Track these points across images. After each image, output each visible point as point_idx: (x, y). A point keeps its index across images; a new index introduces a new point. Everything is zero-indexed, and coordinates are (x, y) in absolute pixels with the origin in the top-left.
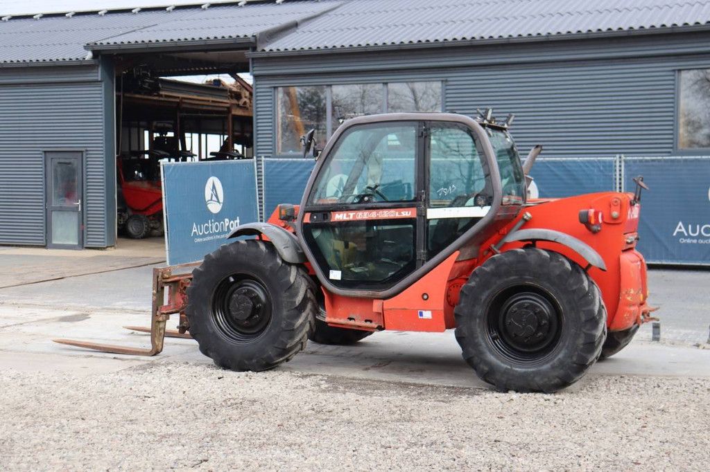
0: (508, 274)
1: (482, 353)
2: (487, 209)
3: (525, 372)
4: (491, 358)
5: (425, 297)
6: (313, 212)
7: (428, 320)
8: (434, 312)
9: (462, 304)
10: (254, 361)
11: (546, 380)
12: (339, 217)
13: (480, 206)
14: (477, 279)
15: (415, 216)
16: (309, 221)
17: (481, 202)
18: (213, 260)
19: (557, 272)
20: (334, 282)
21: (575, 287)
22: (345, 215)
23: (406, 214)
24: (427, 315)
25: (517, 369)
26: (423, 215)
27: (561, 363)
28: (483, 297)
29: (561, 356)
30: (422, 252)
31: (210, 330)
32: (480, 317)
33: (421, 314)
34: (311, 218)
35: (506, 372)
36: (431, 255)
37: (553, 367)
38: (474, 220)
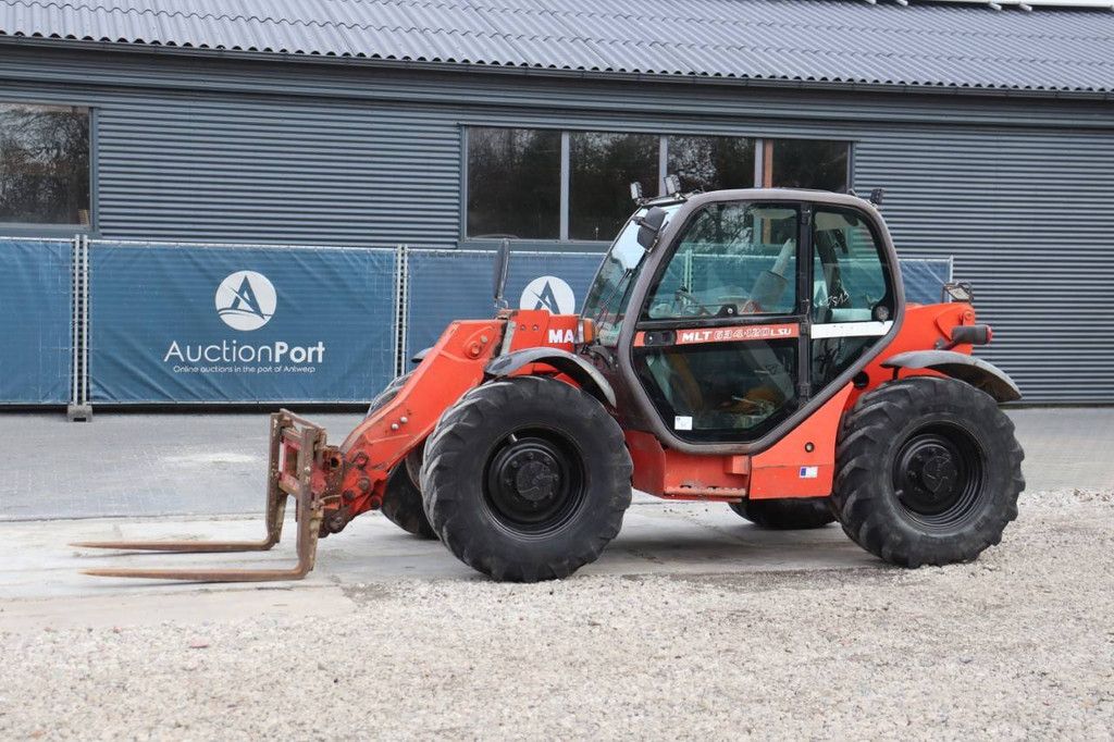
0: (924, 411)
1: (892, 519)
2: (889, 324)
3: (946, 539)
4: (903, 524)
5: (809, 448)
6: (648, 331)
7: (812, 479)
8: (821, 468)
9: (866, 455)
10: (566, 563)
11: (972, 545)
12: (688, 337)
13: (881, 321)
14: (886, 420)
15: (796, 335)
16: (643, 345)
17: (883, 313)
18: (493, 408)
19: (983, 406)
20: (683, 434)
21: (1002, 424)
22: (697, 334)
23: (784, 332)
24: (812, 472)
25: (934, 535)
26: (806, 333)
27: (987, 521)
28: (892, 443)
29: (985, 513)
30: (805, 385)
31: (484, 522)
32: (887, 471)
33: (804, 472)
34: (646, 340)
35: (924, 540)
36: (816, 389)
37: (978, 528)
38: (872, 341)
